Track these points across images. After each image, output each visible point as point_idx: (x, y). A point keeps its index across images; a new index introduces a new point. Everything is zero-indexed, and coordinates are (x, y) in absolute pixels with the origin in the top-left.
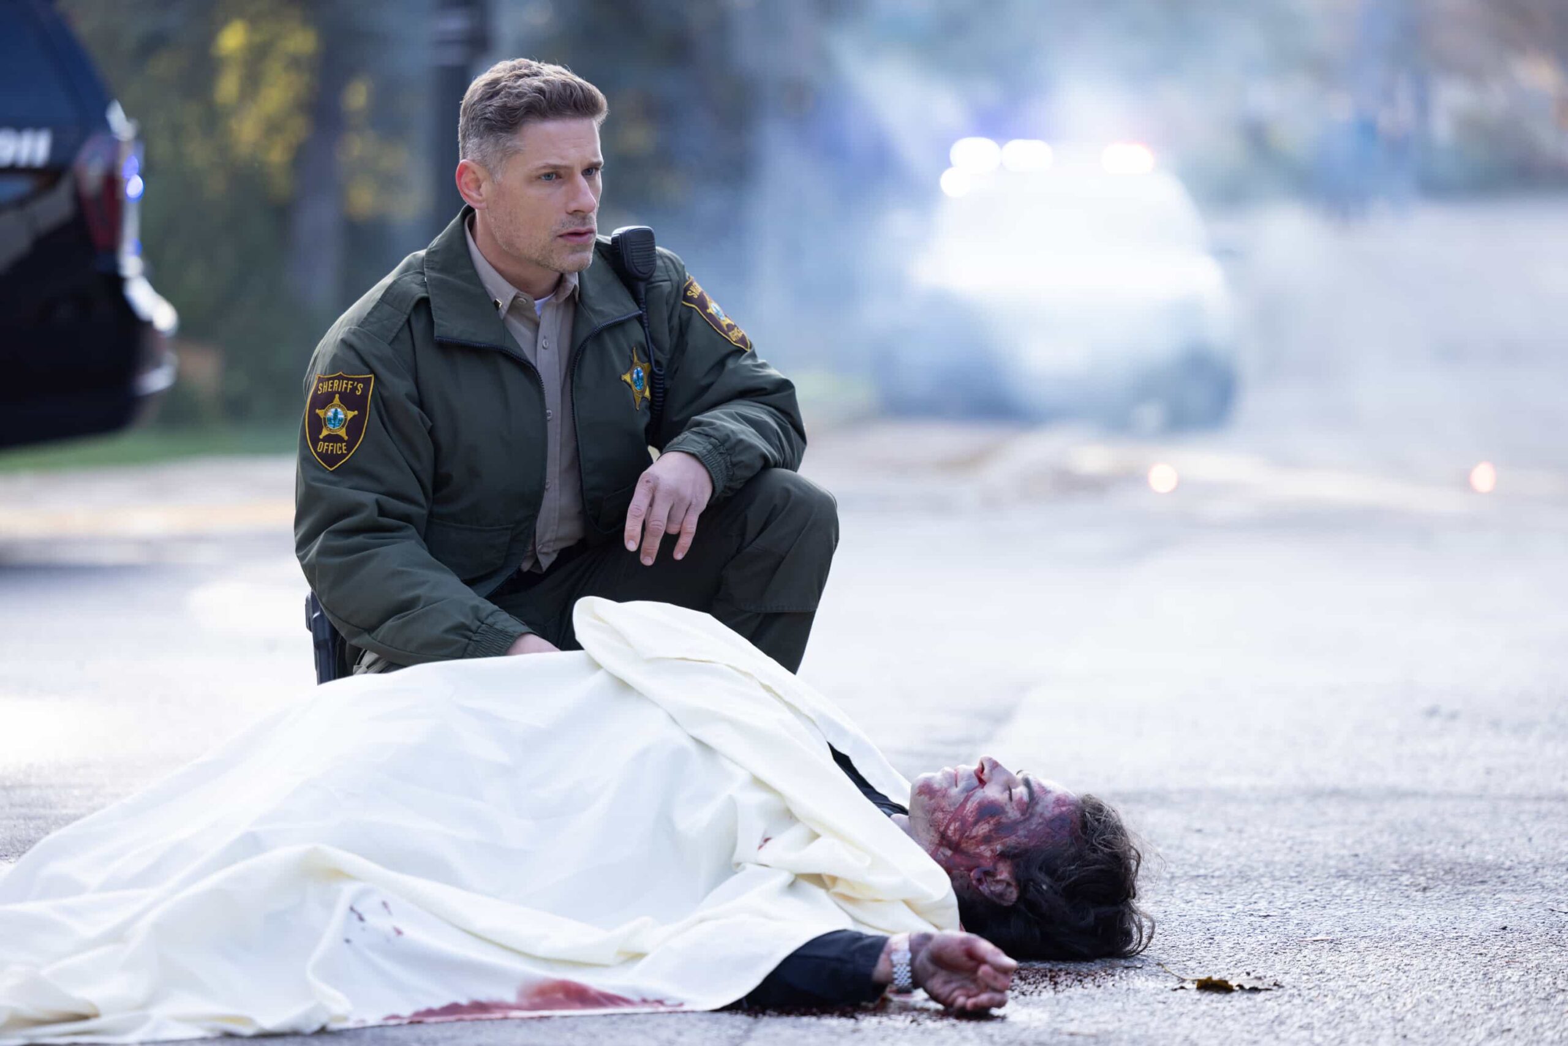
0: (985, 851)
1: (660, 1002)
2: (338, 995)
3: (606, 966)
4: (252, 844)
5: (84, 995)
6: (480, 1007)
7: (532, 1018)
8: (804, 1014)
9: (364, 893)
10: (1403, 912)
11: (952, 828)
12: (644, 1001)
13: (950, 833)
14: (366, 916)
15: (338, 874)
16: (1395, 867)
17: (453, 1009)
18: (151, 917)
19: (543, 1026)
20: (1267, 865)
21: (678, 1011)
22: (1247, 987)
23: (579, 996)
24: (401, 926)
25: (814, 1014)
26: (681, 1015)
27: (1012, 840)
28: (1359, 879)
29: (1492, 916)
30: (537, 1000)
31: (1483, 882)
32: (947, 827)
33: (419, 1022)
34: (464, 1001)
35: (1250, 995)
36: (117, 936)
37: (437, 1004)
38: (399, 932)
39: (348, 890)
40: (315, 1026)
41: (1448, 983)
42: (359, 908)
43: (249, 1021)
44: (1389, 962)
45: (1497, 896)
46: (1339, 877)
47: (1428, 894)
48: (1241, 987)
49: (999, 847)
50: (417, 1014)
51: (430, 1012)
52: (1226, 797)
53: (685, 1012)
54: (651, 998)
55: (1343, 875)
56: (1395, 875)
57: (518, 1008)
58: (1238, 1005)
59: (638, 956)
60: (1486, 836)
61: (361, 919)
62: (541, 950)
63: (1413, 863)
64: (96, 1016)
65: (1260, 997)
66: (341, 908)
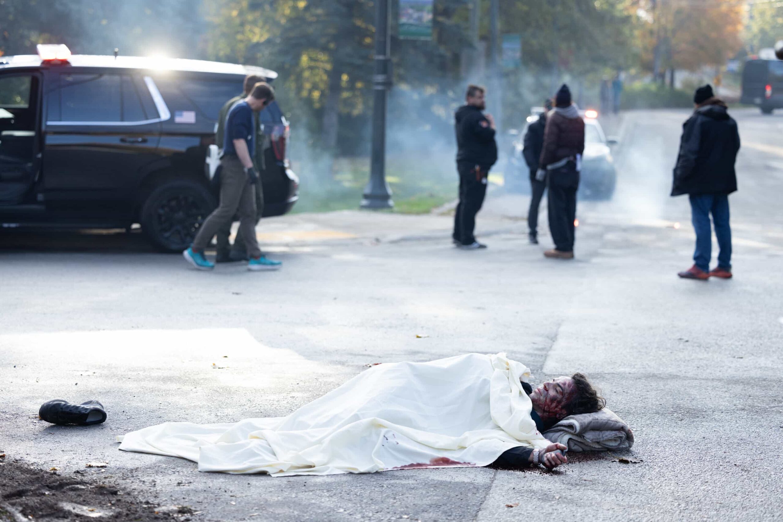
0: (557, 409)
1: (469, 463)
2: (381, 462)
3: (455, 450)
4: (356, 417)
5: (311, 460)
6: (419, 465)
7: (434, 468)
8: (510, 470)
9: (387, 432)
10: (676, 430)
11: (546, 408)
12: (465, 463)
13: (546, 409)
14: (388, 438)
15: (381, 426)
16: (672, 410)
17: (412, 465)
18: (330, 437)
19: (437, 471)
20: (635, 408)
21: (475, 467)
22: (633, 461)
23: (446, 461)
24: (398, 441)
25: (512, 469)
26: (475, 468)
27: (563, 403)
28: (662, 414)
29: (701, 432)
30: (435, 463)
31: (698, 417)
32: (544, 408)
33: (403, 469)
34: (415, 463)
35: (634, 465)
36: (320, 442)
37: (407, 464)
38: (398, 443)
39: (383, 431)
40: (375, 471)
41: (689, 461)
42: (386, 436)
43: (356, 469)
44: (672, 451)
45: (702, 423)
46: (656, 413)
47: (682, 422)
48: (631, 461)
49: (560, 407)
50: (402, 467)
51: (405, 466)
52: (623, 376)
53: (476, 467)
54: (467, 462)
55: (657, 413)
56: (672, 413)
57: (430, 465)
58: (631, 469)
59: (463, 448)
60: (698, 397)
61: (387, 439)
62: (437, 446)
63: (677, 408)
64: (314, 467)
65: (637, 465)
66: (381, 436)
